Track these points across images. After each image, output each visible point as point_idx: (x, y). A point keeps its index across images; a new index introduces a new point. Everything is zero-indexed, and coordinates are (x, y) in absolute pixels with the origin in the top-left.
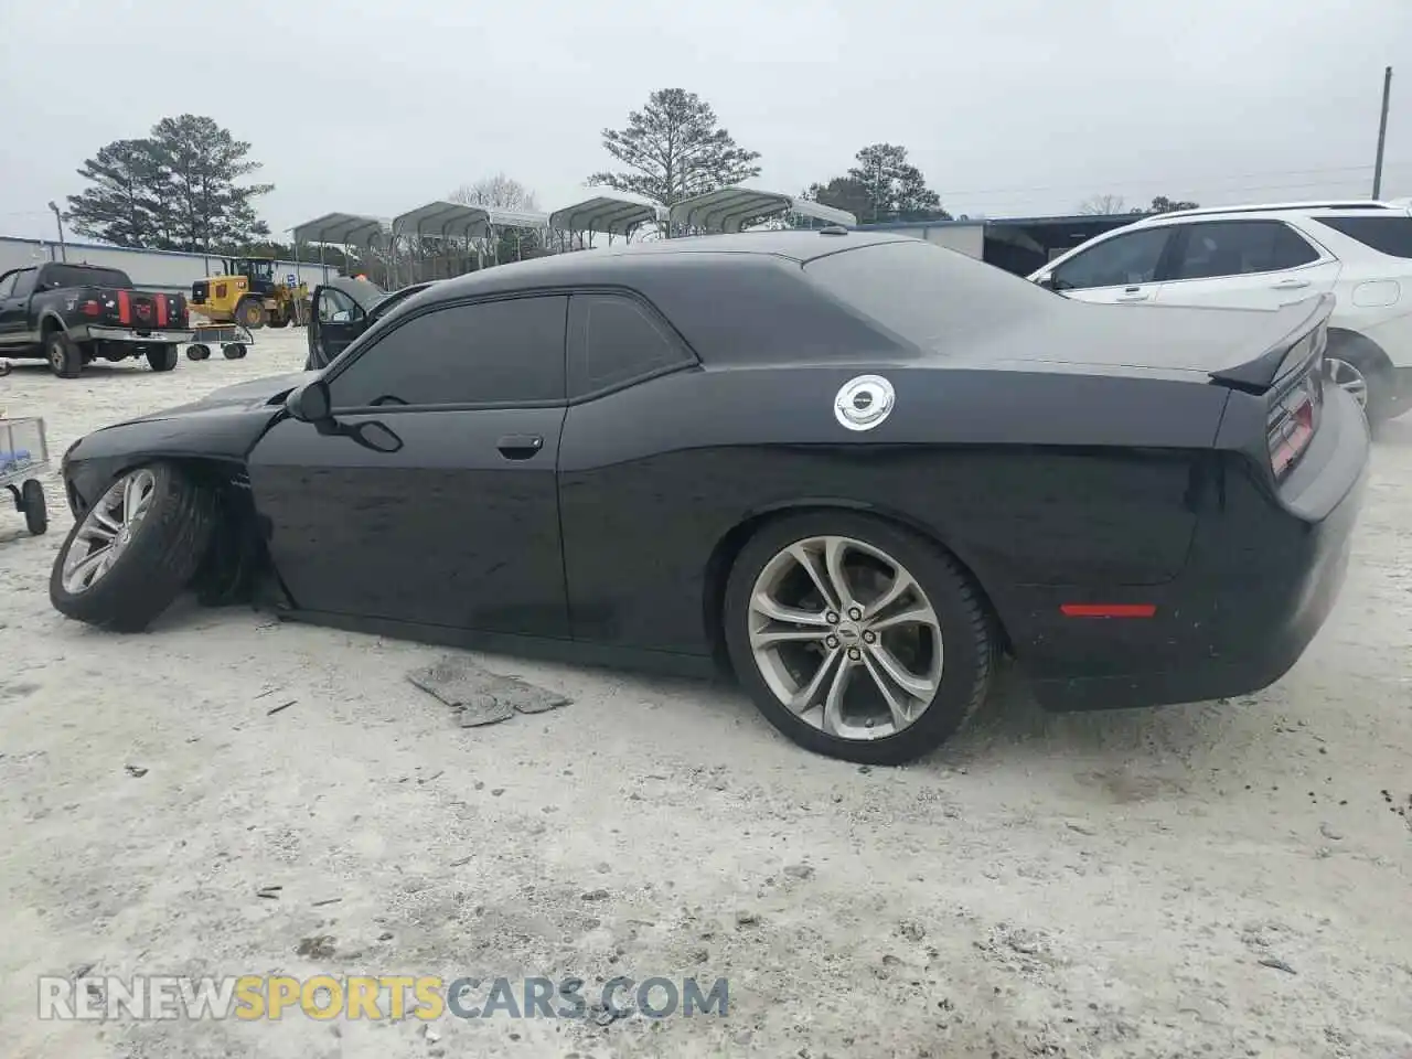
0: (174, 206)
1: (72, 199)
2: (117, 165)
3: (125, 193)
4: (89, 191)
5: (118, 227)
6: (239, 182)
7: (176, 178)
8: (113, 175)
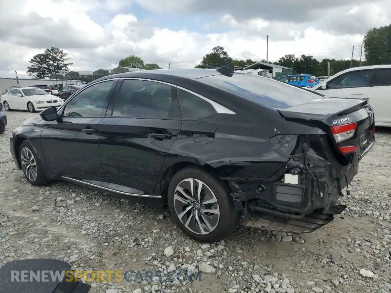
0: (51, 68)
1: (28, 68)
2: (38, 60)
3: (40, 66)
4: (32, 66)
5: (40, 73)
6: (66, 62)
7: (51, 62)
8: (37, 62)
